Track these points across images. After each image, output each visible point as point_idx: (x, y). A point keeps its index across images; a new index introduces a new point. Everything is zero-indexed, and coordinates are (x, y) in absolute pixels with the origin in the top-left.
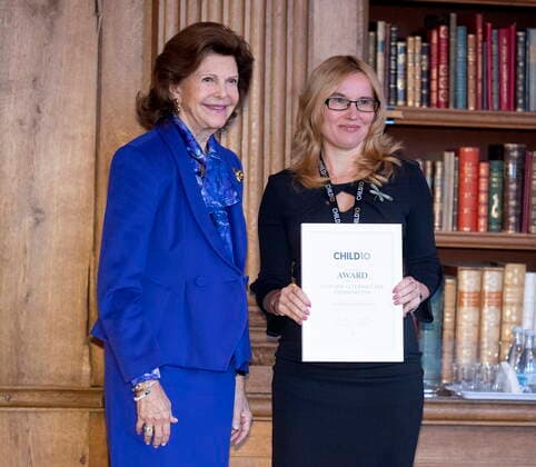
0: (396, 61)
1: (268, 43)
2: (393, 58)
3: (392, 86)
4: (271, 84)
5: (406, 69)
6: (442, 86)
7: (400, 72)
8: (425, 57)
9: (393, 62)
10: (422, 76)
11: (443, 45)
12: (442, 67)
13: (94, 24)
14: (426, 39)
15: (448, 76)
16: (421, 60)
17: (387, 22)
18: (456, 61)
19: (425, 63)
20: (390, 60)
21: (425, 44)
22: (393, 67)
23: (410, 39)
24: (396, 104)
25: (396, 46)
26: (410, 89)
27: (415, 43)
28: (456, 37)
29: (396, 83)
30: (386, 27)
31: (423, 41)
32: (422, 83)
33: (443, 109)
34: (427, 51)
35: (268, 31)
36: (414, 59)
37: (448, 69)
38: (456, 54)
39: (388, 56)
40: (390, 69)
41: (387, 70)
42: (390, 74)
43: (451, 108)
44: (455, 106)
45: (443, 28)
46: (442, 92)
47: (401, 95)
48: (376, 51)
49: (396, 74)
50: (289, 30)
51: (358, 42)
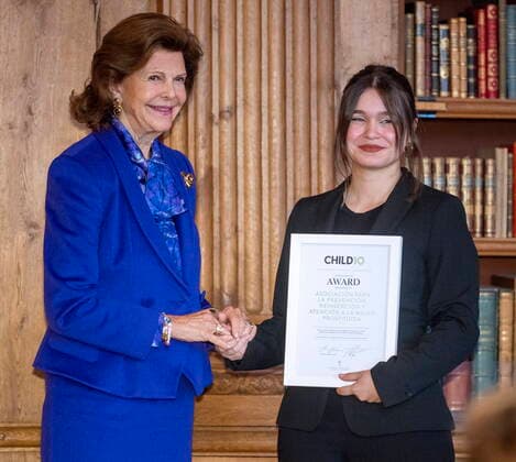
0: (438, 45)
1: (289, 29)
2: (434, 43)
3: (435, 75)
4: (293, 76)
5: (449, 56)
6: (491, 74)
7: (443, 59)
8: (471, 41)
9: (434, 47)
10: (468, 62)
11: (492, 27)
12: (491, 51)
13: (91, 13)
14: (472, 20)
15: (498, 62)
16: (467, 44)
17: (427, 3)
18: (506, 44)
19: (471, 48)
20: (431, 45)
21: (471, 27)
22: (435, 53)
23: (454, 21)
24: (439, 96)
25: (438, 30)
26: (454, 77)
27: (459, 26)
28: (506, 16)
29: (438, 72)
30: (426, 8)
31: (468, 23)
32: (468, 70)
33: (493, 99)
34: (473, 34)
35: (289, 16)
36: (458, 42)
37: (498, 54)
38: (507, 36)
39: (429, 41)
40: (431, 56)
41: (428, 56)
42: (432, 61)
43: (503, 98)
44: (507, 96)
45: (491, 8)
46: (491, 80)
47: (444, 85)
48: (415, 35)
49: (438, 62)
50: (313, 14)
51: (393, 25)
